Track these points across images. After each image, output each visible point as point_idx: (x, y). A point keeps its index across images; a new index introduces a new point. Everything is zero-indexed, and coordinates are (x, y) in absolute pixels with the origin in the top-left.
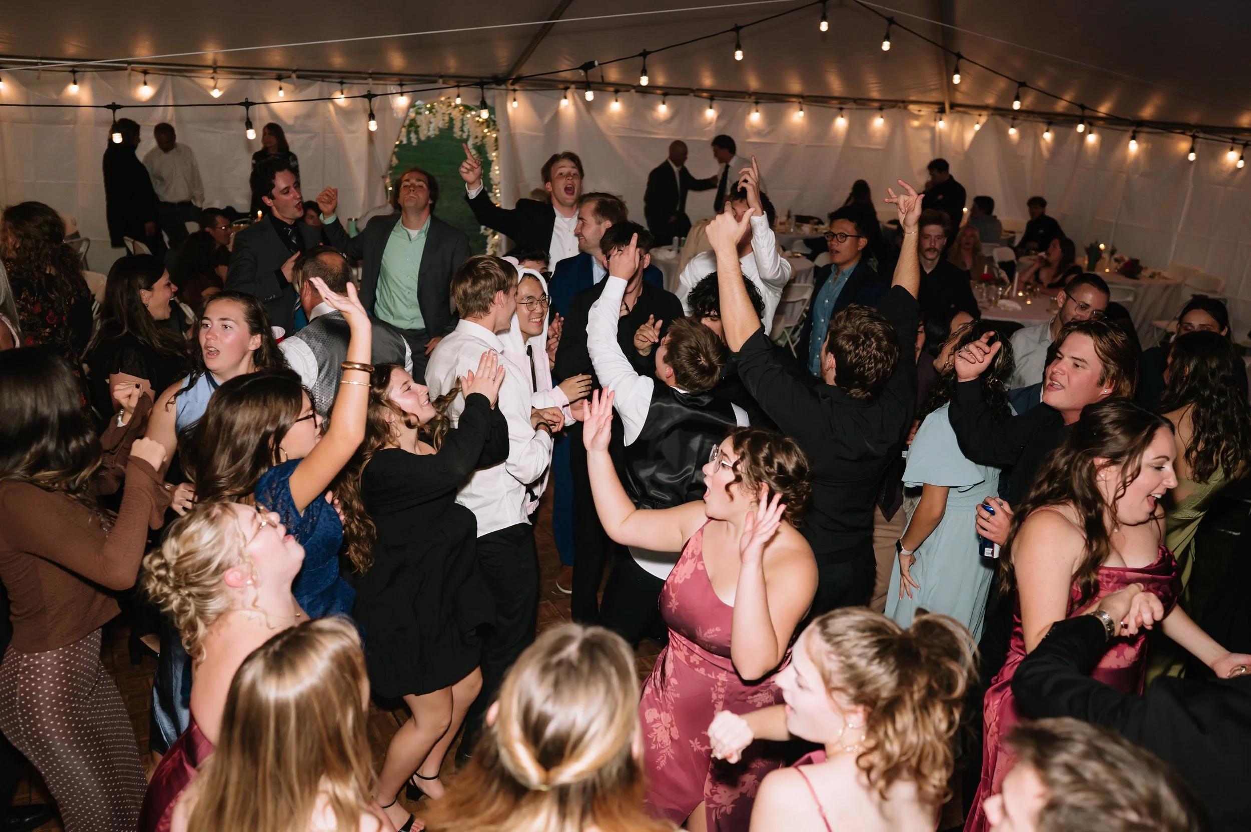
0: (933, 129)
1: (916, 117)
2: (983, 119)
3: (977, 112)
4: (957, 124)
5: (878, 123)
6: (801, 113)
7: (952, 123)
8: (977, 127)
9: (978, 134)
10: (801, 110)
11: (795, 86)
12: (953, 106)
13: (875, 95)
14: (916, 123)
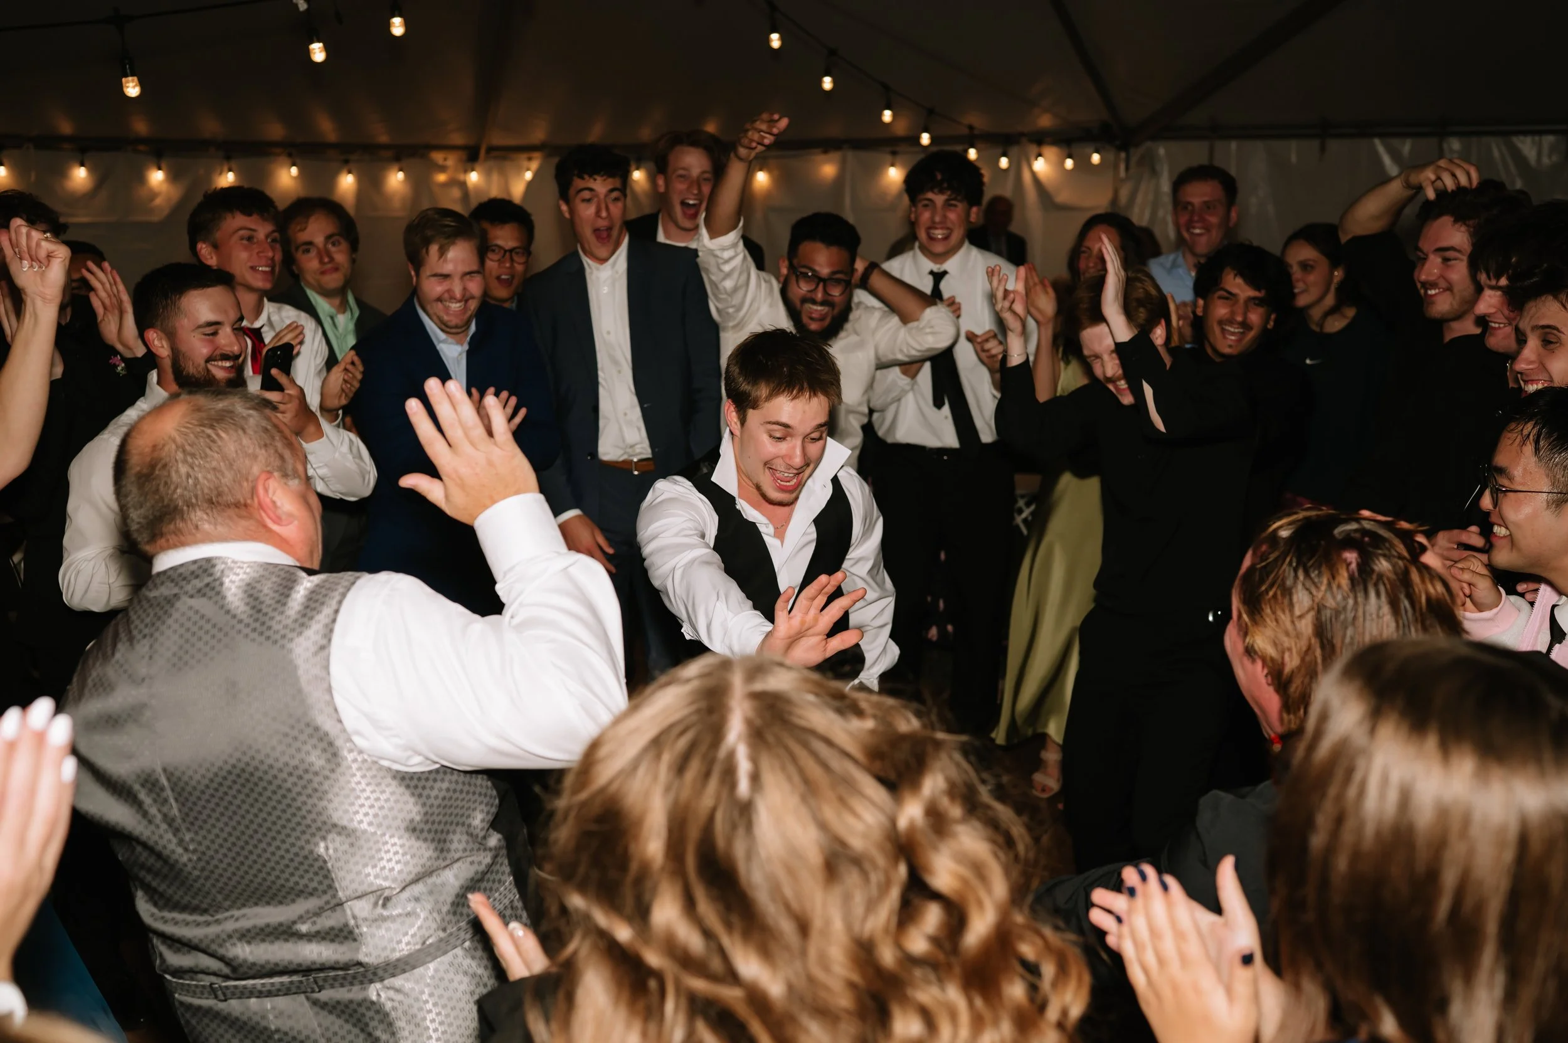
0: (463, 185)
1: (443, 169)
2: (535, 165)
3: (524, 156)
4: (495, 177)
5: (396, 179)
6: (294, 171)
7: (488, 173)
8: (528, 175)
9: (530, 184)
10: (294, 165)
11: (276, 131)
12: (491, 149)
13: (384, 139)
14: (442, 178)
